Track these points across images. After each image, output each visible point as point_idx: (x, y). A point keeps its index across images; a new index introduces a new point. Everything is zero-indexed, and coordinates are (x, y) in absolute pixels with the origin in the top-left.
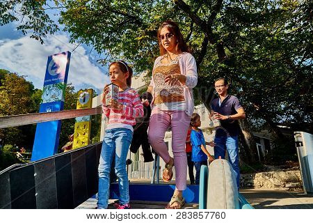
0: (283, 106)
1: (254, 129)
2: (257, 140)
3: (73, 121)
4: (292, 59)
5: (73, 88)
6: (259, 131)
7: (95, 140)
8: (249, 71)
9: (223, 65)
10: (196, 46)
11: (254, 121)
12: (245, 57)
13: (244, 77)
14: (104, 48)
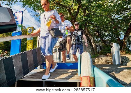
0: (107, 33)
1: (96, 42)
2: (97, 46)
3: (25, 40)
4: (111, 15)
5: (25, 27)
6: (98, 43)
7: (35, 47)
8: (95, 20)
9: (85, 17)
10: (75, 9)
11: (96, 39)
12: (94, 14)
13: (93, 22)
14: (37, 9)
